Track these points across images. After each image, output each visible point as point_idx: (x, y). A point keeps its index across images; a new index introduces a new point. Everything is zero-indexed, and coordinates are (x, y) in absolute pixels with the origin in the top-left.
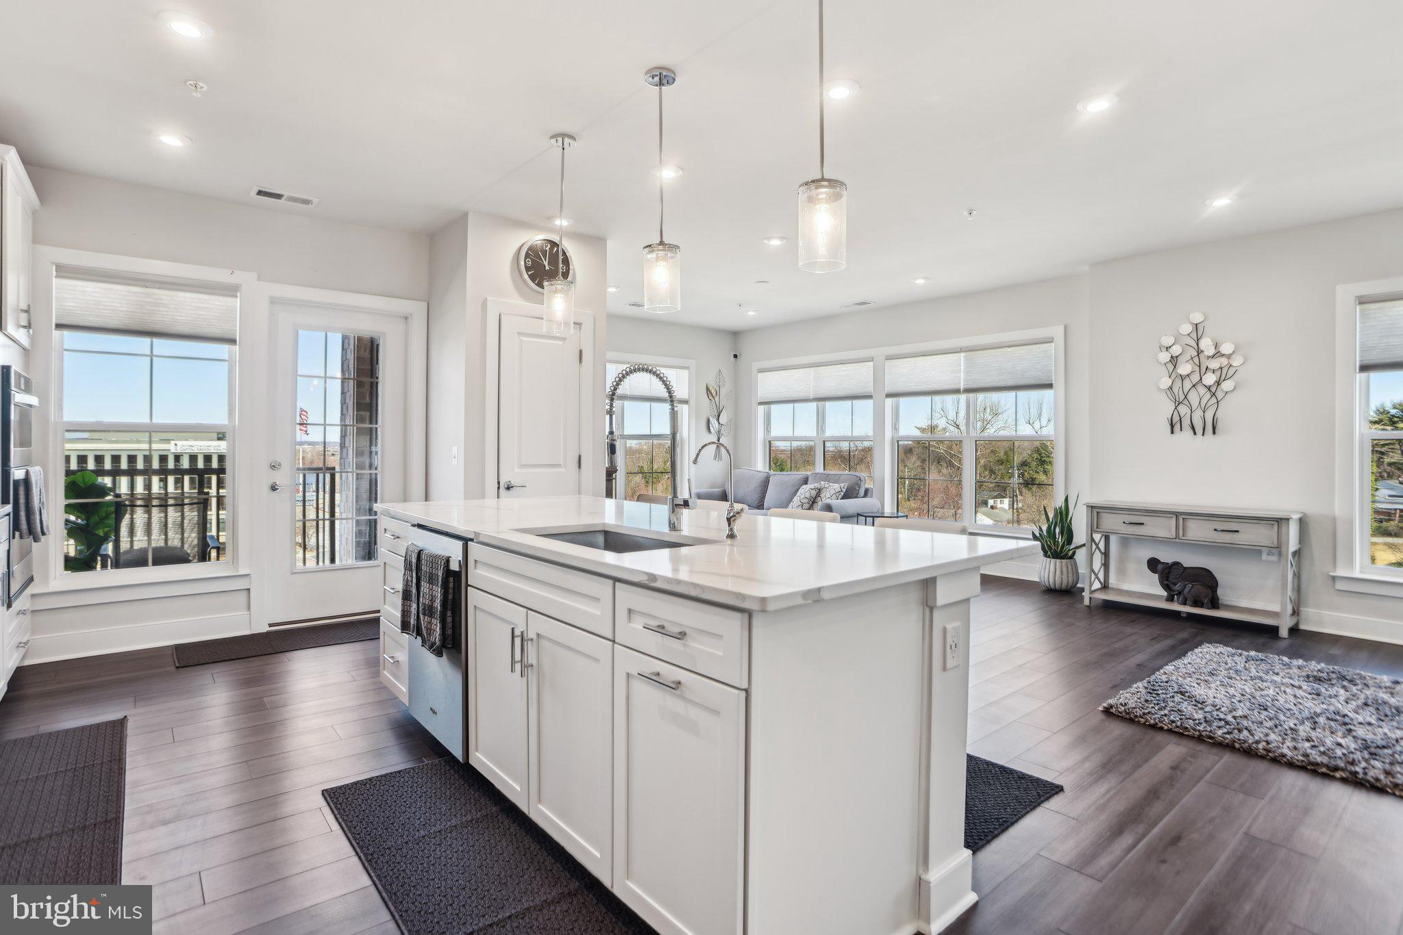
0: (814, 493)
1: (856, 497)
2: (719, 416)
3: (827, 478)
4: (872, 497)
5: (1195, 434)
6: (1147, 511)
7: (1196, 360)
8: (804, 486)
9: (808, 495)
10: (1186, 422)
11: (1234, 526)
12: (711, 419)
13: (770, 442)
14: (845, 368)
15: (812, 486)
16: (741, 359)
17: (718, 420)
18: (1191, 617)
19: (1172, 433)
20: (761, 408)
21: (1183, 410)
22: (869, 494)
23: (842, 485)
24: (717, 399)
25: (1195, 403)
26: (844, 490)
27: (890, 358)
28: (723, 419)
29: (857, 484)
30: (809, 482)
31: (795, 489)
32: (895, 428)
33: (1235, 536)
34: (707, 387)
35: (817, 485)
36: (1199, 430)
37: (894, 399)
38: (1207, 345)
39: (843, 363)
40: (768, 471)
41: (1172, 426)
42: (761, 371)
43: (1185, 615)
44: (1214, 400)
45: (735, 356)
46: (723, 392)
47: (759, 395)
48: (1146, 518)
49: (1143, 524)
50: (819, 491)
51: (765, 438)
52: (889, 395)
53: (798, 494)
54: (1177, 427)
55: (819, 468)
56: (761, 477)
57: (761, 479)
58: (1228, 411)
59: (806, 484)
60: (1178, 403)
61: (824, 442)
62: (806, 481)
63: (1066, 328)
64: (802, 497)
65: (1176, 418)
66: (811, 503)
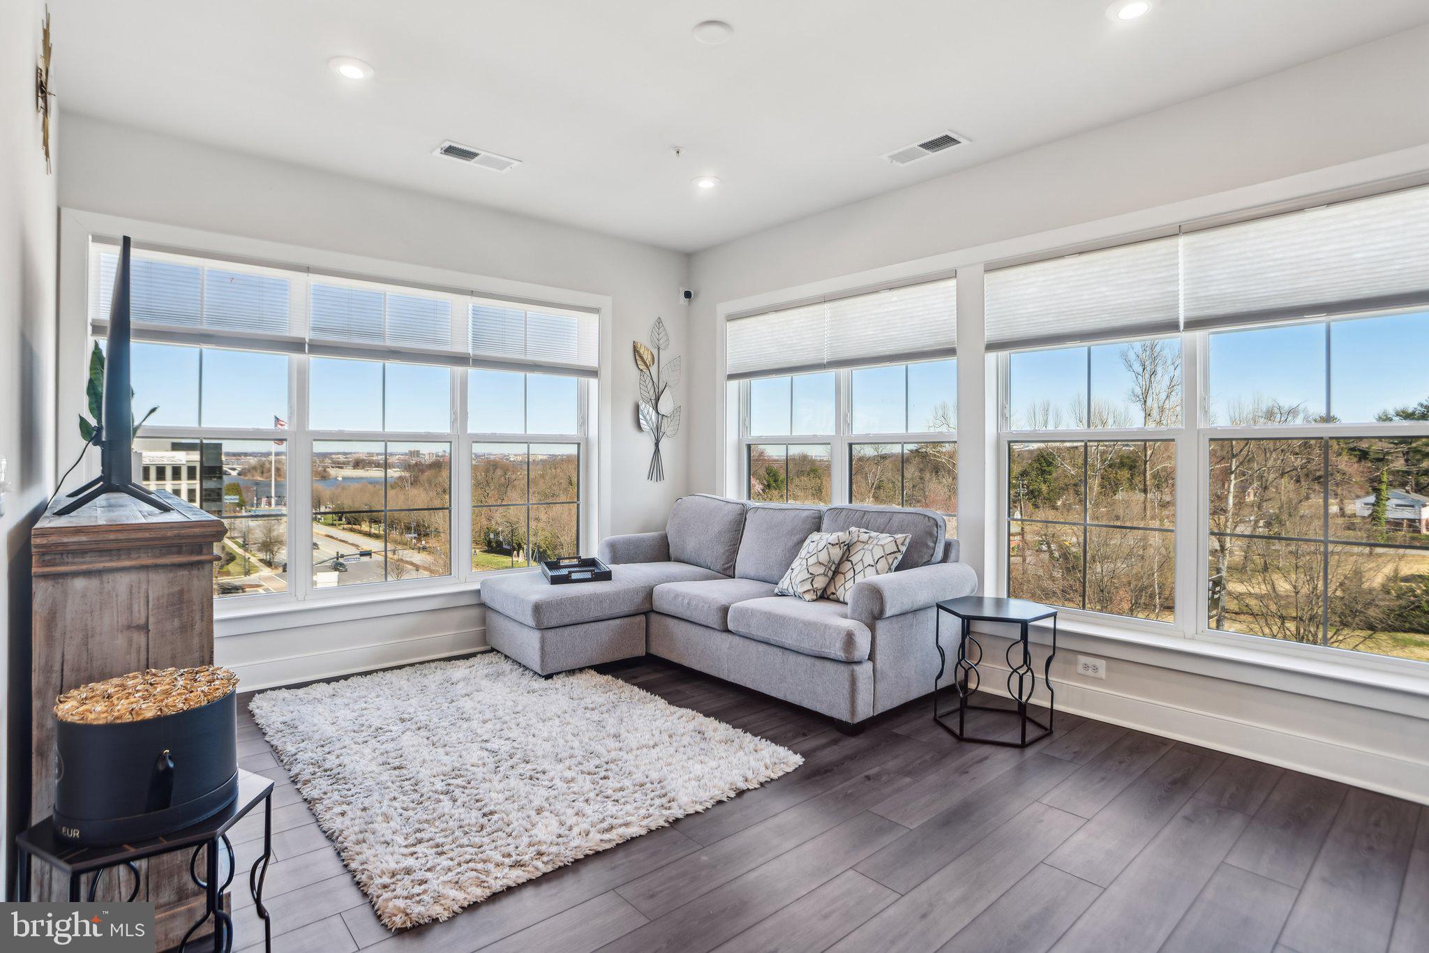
0: (837, 553)
1: (928, 563)
2: (657, 399)
3: (864, 521)
4: (957, 561)
8: (815, 536)
9: (823, 557)
12: (642, 407)
13: (749, 447)
14: (894, 299)
15: (833, 538)
16: (700, 302)
17: (656, 408)
20: (733, 385)
22: (953, 555)
23: (899, 536)
24: (654, 369)
26: (904, 549)
27: (991, 268)
28: (666, 405)
29: (930, 534)
30: (824, 526)
31: (796, 538)
32: (1003, 415)
34: (635, 347)
35: (843, 536)
37: (1003, 354)
39: (892, 287)
40: (744, 500)
42: (731, 318)
45: (688, 295)
46: (665, 356)
47: (729, 363)
50: (848, 549)
51: (739, 440)
52: (992, 346)
53: (803, 553)
55: (839, 499)
56: (730, 513)
57: (731, 517)
59: (818, 529)
61: (850, 445)
62: (817, 525)
64: (812, 561)
66: (830, 574)
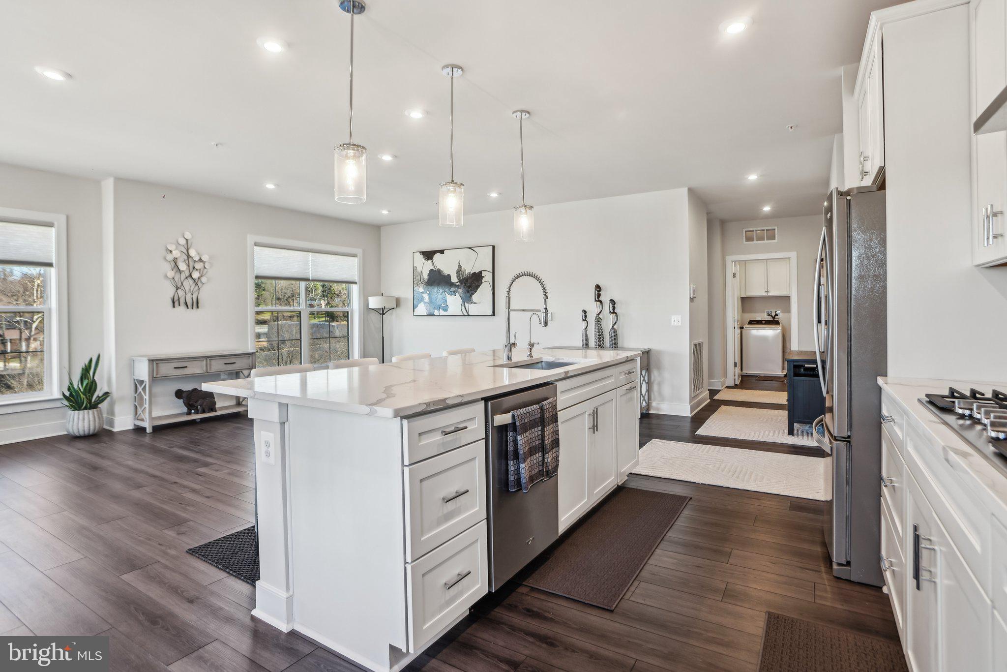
5: (188, 308)
6: (189, 358)
7: (187, 262)
10: (182, 301)
11: (232, 360)
18: (203, 420)
19: (174, 307)
21: (180, 292)
25: (187, 289)
33: (234, 365)
36: (190, 305)
38: (192, 253)
41: (174, 302)
43: (199, 420)
44: (197, 288)
48: (188, 363)
49: (186, 367)
54: (176, 303)
58: (204, 295)
60: (177, 288)
63: (68, 217)
65: (176, 298)
